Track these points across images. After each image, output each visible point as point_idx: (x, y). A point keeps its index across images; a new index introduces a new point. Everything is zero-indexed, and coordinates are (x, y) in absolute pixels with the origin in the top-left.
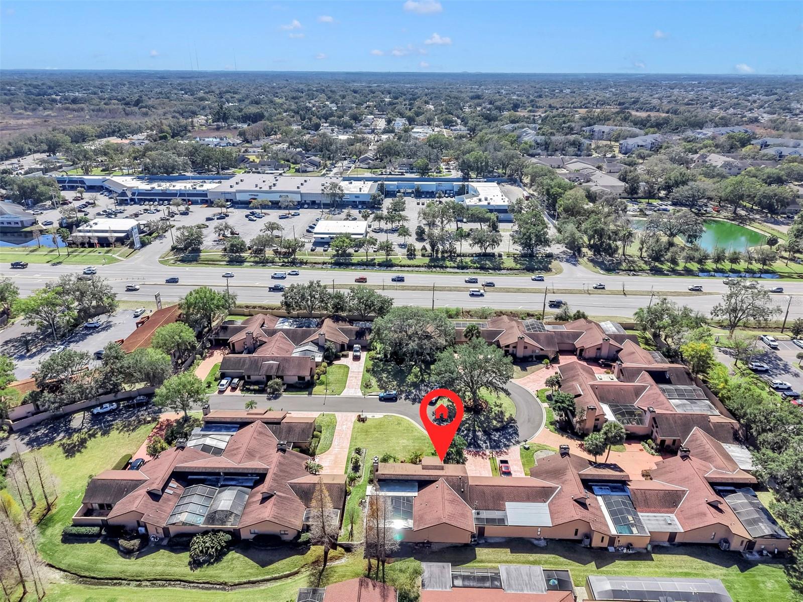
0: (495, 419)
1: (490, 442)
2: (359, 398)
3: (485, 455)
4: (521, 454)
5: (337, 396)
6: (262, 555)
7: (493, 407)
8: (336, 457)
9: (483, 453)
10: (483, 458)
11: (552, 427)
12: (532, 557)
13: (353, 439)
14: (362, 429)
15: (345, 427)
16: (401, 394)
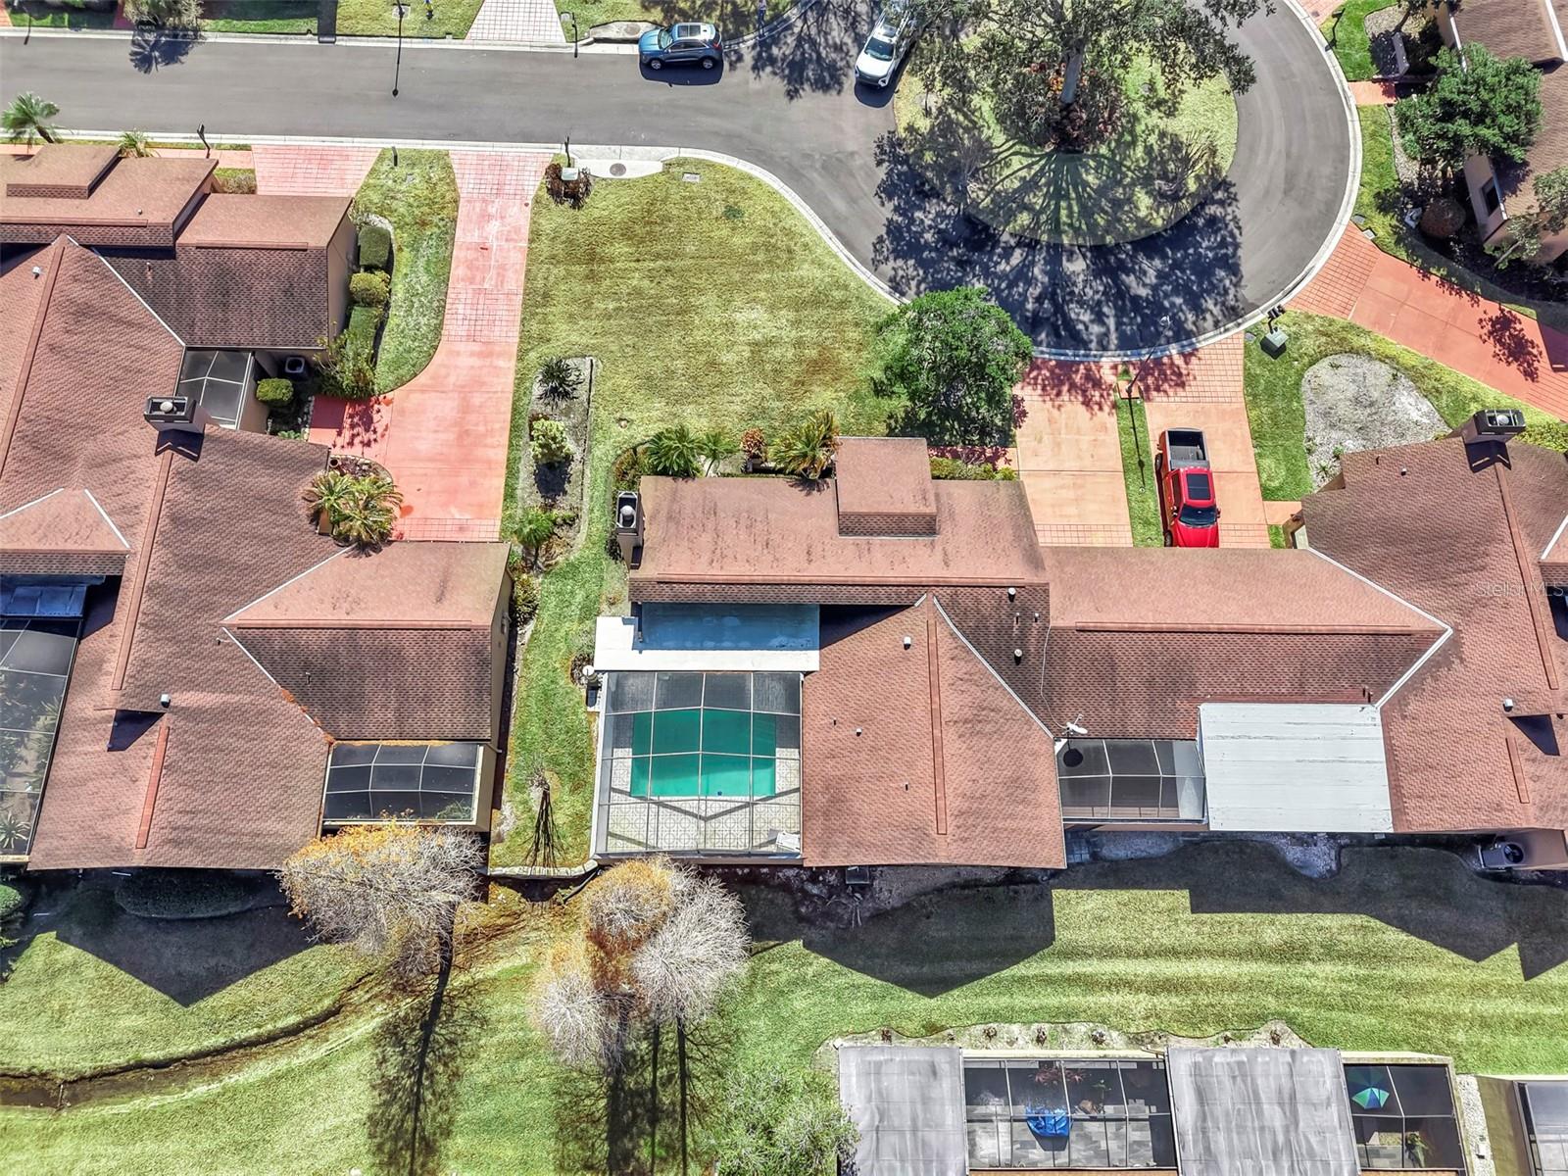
0: (1146, 181)
1: (1120, 313)
2: (553, 58)
3: (1097, 383)
4: (1250, 380)
5: (449, 44)
6: (176, 952)
7: (1139, 107)
8: (465, 408)
9: (1088, 377)
10: (1087, 403)
11: (1383, 224)
12: (1275, 928)
13: (536, 300)
14: (570, 242)
15: (494, 227)
16: (737, 36)
